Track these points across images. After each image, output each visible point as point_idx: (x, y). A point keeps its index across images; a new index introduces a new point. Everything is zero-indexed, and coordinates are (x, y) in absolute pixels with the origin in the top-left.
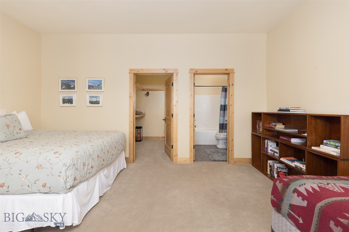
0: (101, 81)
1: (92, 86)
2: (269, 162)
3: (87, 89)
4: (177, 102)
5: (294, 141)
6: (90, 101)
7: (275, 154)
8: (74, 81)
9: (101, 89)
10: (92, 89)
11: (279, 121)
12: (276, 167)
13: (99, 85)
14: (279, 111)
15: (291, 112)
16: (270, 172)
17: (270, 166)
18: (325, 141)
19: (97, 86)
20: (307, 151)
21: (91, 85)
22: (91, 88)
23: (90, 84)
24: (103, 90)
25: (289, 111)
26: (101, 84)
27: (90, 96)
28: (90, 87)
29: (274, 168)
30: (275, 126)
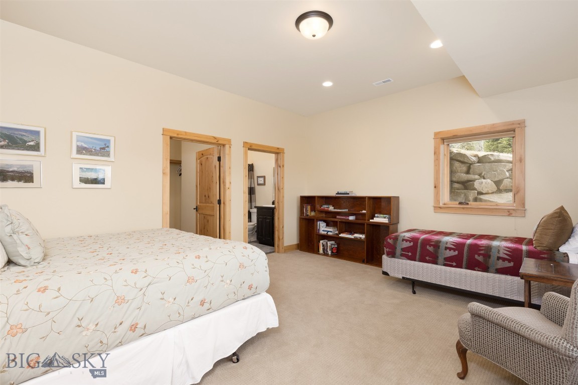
0: (109, 141)
1: (85, 148)
2: (321, 242)
3: (74, 154)
4: (230, 183)
5: (351, 218)
6: (80, 177)
7: (329, 233)
8: (37, 133)
9: (108, 155)
10: (87, 154)
11: (328, 204)
12: (329, 245)
13: (104, 149)
14: (337, 194)
15: (350, 195)
16: (323, 251)
17: (323, 245)
18: (376, 215)
19: (98, 149)
20: (367, 224)
21: (85, 146)
22: (84, 152)
23: (80, 144)
24: (112, 158)
25: (348, 194)
26: (108, 147)
27: (81, 168)
28: (81, 150)
29: (327, 246)
30: (329, 208)
